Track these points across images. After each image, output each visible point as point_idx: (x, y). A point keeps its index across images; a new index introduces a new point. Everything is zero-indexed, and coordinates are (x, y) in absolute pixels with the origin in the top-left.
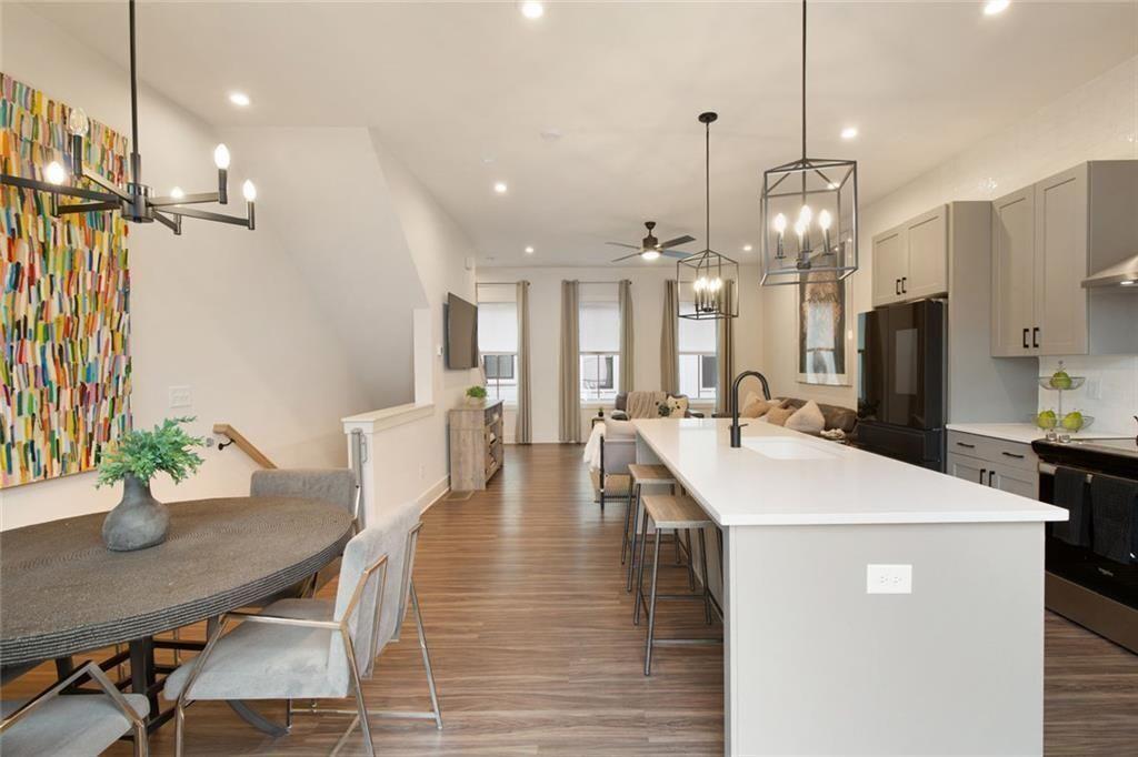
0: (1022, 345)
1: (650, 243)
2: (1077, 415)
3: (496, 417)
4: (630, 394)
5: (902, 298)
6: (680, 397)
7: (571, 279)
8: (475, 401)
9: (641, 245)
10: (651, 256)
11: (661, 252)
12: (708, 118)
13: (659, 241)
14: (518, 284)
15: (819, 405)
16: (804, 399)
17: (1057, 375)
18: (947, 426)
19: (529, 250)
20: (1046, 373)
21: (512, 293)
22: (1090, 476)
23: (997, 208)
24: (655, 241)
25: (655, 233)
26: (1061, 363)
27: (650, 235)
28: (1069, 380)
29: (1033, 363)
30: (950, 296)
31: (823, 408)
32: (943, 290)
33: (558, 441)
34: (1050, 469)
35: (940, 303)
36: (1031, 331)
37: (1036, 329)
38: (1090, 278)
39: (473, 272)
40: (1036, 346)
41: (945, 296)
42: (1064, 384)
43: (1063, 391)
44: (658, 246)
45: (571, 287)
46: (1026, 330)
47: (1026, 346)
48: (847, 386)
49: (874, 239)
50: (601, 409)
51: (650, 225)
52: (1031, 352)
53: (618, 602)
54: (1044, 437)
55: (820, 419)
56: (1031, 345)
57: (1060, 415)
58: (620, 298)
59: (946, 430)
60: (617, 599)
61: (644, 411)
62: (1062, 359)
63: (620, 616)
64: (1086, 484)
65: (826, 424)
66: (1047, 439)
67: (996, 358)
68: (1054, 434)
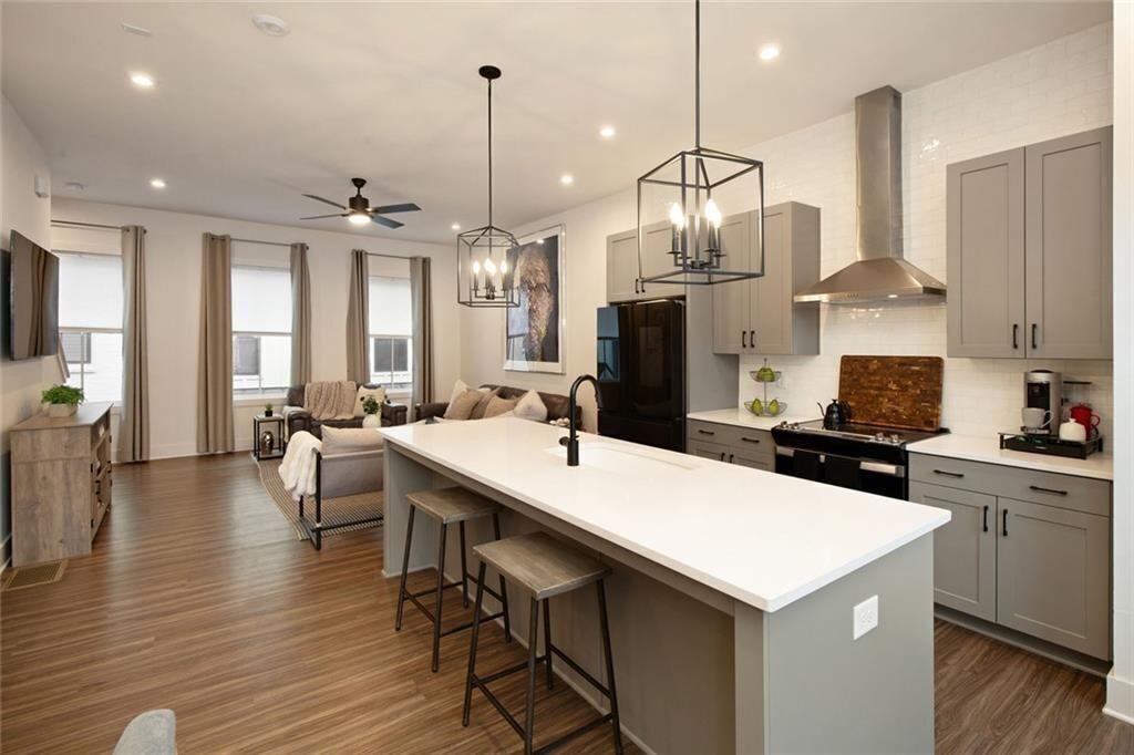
0: (742, 345)
1: (358, 204)
2: (776, 402)
3: (102, 431)
4: (308, 385)
5: (641, 296)
6: (374, 387)
7: (219, 233)
8: (62, 410)
9: (347, 204)
10: (360, 220)
11: (372, 217)
12: (490, 73)
13: (370, 204)
14: (125, 230)
15: (540, 394)
16: (524, 388)
17: (764, 370)
18: (688, 416)
19: (158, 184)
21: (114, 242)
22: (822, 458)
24: (365, 203)
25: (364, 192)
26: (765, 360)
27: (359, 195)
28: (772, 374)
29: (734, 359)
30: (688, 299)
31: (545, 398)
32: (683, 293)
33: (195, 454)
34: (789, 452)
35: (679, 304)
36: (748, 333)
37: (753, 332)
39: (48, 201)
40: (753, 346)
41: (683, 298)
42: (769, 377)
44: (369, 210)
45: (219, 245)
46: (744, 333)
47: (745, 346)
48: (562, 374)
49: (608, 238)
50: (269, 407)
51: (359, 183)
52: (748, 351)
53: (421, 698)
54: (779, 423)
55: (542, 409)
56: (749, 345)
57: (766, 403)
58: (292, 266)
59: (686, 418)
60: (418, 692)
61: (328, 407)
62: (768, 357)
63: (435, 721)
64: (821, 463)
65: (549, 413)
66: (781, 426)
67: (716, 355)
68: (785, 423)
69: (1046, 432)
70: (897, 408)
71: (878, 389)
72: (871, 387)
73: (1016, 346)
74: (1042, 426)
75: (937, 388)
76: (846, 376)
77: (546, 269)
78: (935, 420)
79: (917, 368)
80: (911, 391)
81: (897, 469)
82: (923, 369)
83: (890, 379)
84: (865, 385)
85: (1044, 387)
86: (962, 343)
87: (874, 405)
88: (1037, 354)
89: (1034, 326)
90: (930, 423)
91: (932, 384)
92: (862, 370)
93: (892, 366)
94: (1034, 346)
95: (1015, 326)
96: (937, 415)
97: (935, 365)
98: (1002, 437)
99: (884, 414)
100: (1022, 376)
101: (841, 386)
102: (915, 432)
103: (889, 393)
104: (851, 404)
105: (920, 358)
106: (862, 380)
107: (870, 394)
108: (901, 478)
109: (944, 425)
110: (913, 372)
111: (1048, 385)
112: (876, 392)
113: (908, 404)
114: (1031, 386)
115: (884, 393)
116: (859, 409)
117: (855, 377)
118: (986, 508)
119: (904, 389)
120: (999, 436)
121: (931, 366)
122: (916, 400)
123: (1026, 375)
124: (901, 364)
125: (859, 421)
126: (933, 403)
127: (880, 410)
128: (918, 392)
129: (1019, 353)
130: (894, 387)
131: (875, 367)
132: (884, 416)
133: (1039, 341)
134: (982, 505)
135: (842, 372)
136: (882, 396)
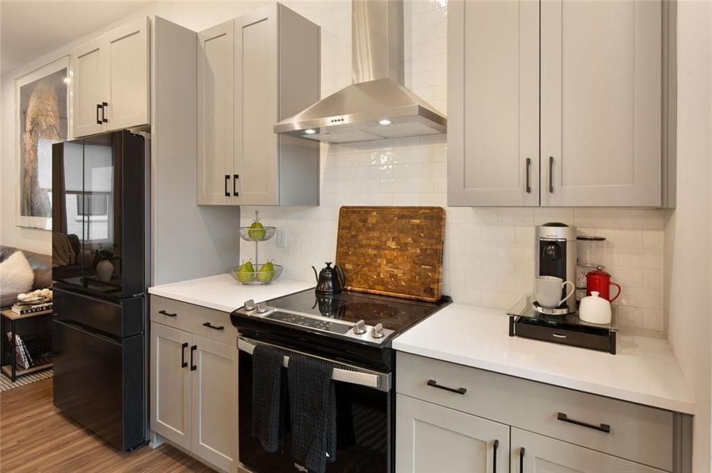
0: (224, 193)
2: (270, 265)
5: (103, 128)
17: (254, 225)
18: (151, 290)
20: (246, 222)
22: (287, 358)
23: (201, 40)
26: (257, 212)
28: (264, 231)
29: (235, 211)
30: (153, 130)
34: (249, 347)
35: (143, 137)
36: (232, 177)
37: (236, 176)
38: (281, 123)
40: (236, 194)
41: (147, 129)
42: (259, 235)
43: (259, 242)
46: (228, 177)
47: (227, 194)
52: (232, 201)
54: (243, 304)
56: (232, 194)
57: (257, 265)
59: (149, 295)
62: (258, 208)
64: (283, 368)
66: (245, 308)
67: (199, 205)
68: (251, 301)
69: (565, 311)
70: (396, 271)
71: (377, 248)
72: (369, 246)
73: (528, 190)
74: (561, 303)
75: (439, 247)
76: (345, 231)
77: (56, 108)
78: (435, 286)
79: (417, 221)
80: (411, 250)
81: (380, 381)
82: (424, 223)
83: (389, 235)
84: (364, 242)
85: (560, 247)
86: (464, 188)
87: (373, 269)
88: (553, 200)
89: (551, 159)
90: (430, 291)
91: (433, 241)
92: (361, 224)
93: (392, 220)
94: (551, 190)
95: (529, 161)
96: (438, 281)
97: (436, 217)
98: (512, 319)
99: (382, 280)
100: (533, 230)
101: (339, 245)
102: (413, 303)
103: (387, 252)
104: (349, 266)
105: (421, 208)
106: (360, 237)
107: (369, 255)
108: (385, 394)
109: (447, 293)
110: (414, 227)
111: (564, 243)
112: (374, 252)
113: (407, 267)
114: (544, 245)
115: (383, 253)
116: (356, 273)
117: (353, 233)
118: (496, 445)
119: (403, 247)
120: (508, 318)
121: (431, 218)
122: (417, 262)
123: (538, 229)
124: (401, 217)
125: (356, 289)
126: (433, 266)
127: (379, 275)
128: (418, 251)
129: (532, 198)
130: (393, 245)
131: (374, 221)
132: (382, 282)
133: (556, 185)
134: (490, 438)
135: (341, 227)
136: (381, 257)
